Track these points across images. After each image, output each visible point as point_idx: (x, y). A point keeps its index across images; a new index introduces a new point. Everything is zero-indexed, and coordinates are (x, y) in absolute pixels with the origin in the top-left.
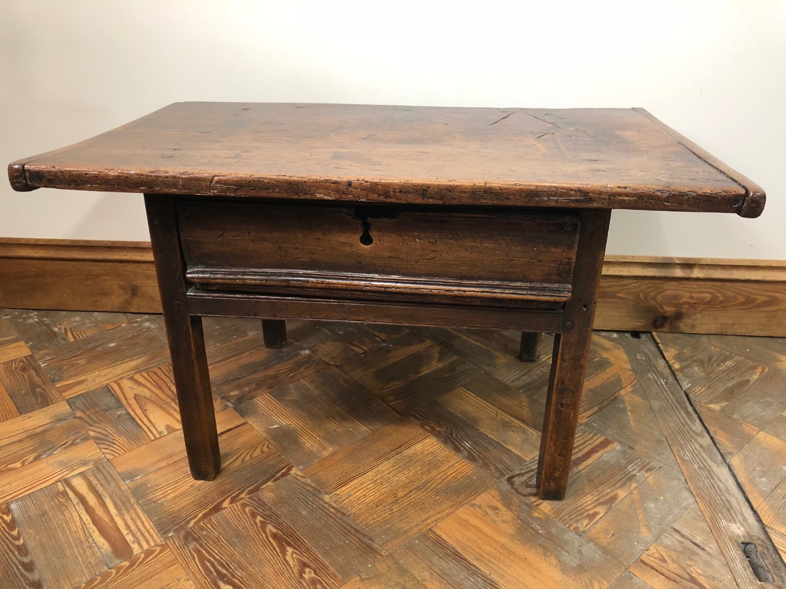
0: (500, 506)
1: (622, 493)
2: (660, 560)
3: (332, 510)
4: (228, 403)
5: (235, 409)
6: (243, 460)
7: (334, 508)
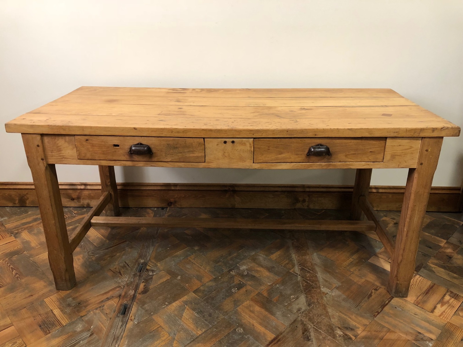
0: (81, 258)
1: (118, 254)
2: (115, 269)
3: (31, 261)
4: (12, 235)
5: (14, 236)
6: (10, 250)
7: (32, 261)
